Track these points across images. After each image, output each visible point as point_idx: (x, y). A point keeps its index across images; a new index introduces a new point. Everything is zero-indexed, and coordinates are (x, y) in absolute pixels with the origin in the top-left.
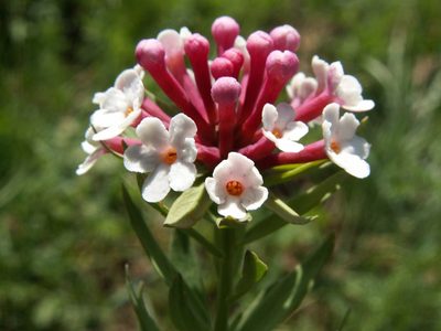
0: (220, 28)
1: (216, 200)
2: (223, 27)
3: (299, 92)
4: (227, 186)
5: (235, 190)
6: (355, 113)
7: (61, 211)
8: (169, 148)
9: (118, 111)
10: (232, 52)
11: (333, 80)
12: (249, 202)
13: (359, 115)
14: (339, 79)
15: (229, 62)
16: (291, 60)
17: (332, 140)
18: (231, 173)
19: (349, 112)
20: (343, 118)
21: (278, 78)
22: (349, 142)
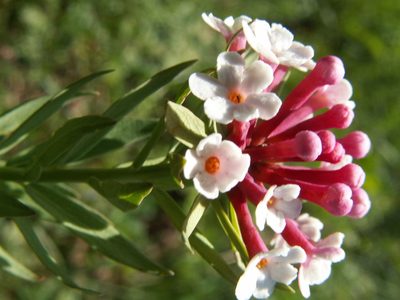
0: (359, 138)
1: (201, 146)
2: (361, 141)
3: (304, 226)
4: (213, 158)
5: (211, 166)
6: (297, 280)
7: (127, 27)
8: (245, 95)
9: (272, 44)
10: (341, 150)
11: (327, 253)
12: (201, 181)
13: (296, 283)
14: (330, 258)
15: (332, 148)
16: (345, 206)
17: (269, 260)
18: (228, 159)
19: (298, 273)
20: (292, 267)
21: (325, 197)
22: (269, 277)
